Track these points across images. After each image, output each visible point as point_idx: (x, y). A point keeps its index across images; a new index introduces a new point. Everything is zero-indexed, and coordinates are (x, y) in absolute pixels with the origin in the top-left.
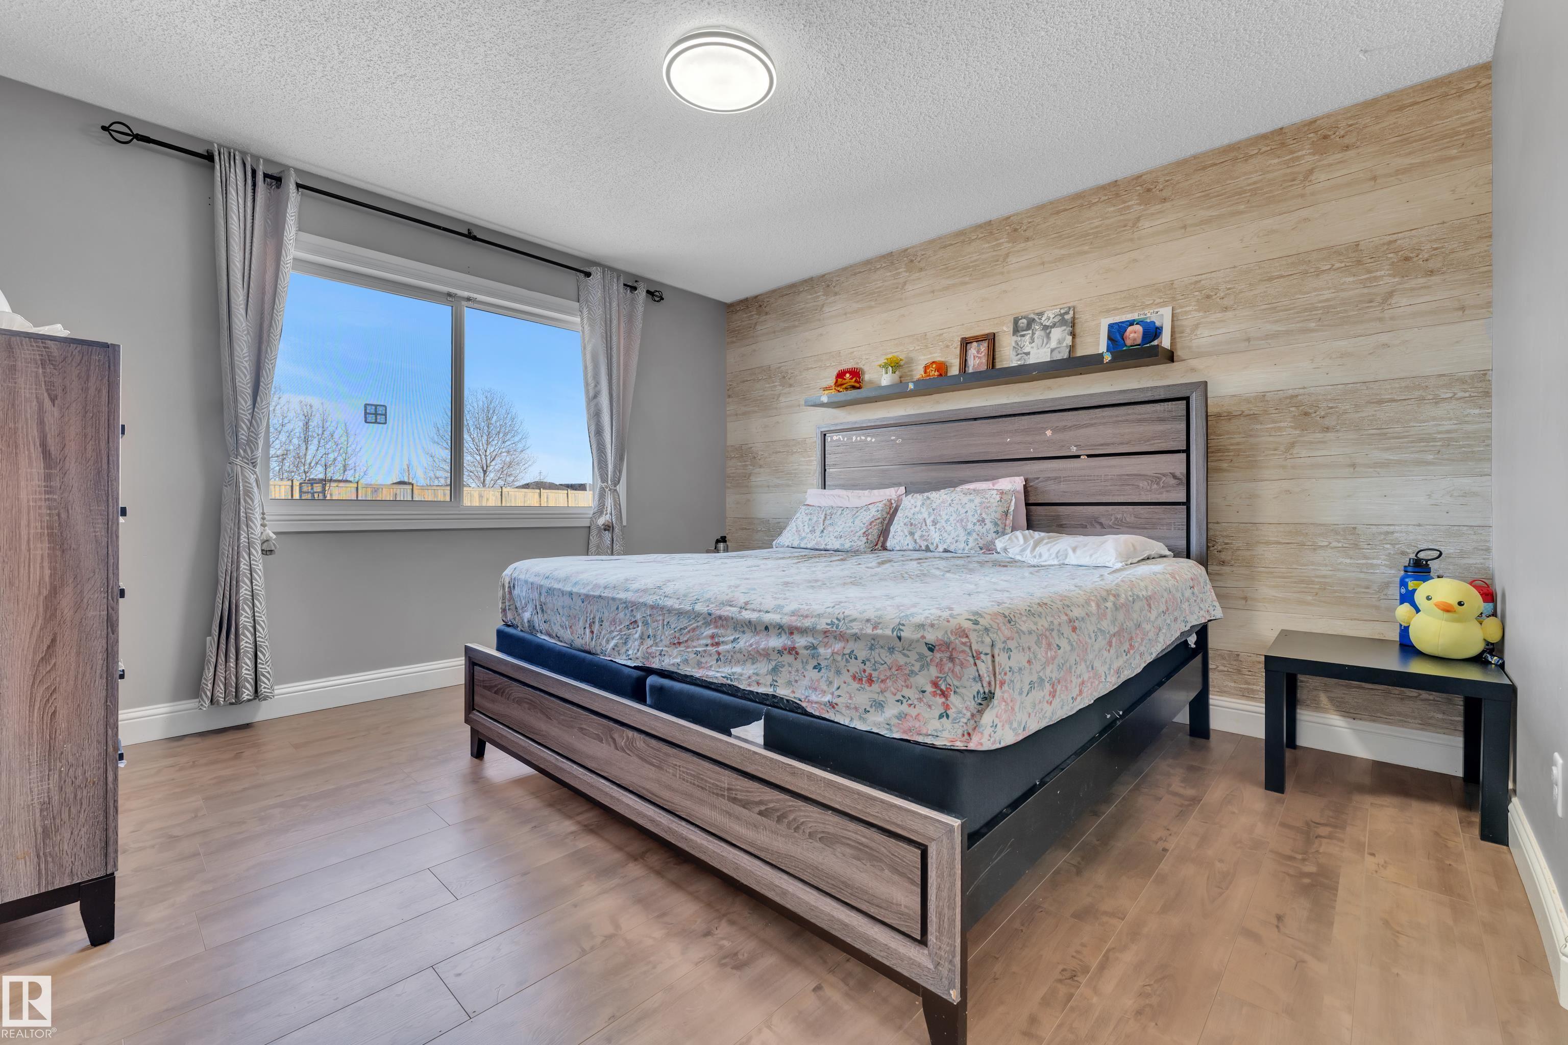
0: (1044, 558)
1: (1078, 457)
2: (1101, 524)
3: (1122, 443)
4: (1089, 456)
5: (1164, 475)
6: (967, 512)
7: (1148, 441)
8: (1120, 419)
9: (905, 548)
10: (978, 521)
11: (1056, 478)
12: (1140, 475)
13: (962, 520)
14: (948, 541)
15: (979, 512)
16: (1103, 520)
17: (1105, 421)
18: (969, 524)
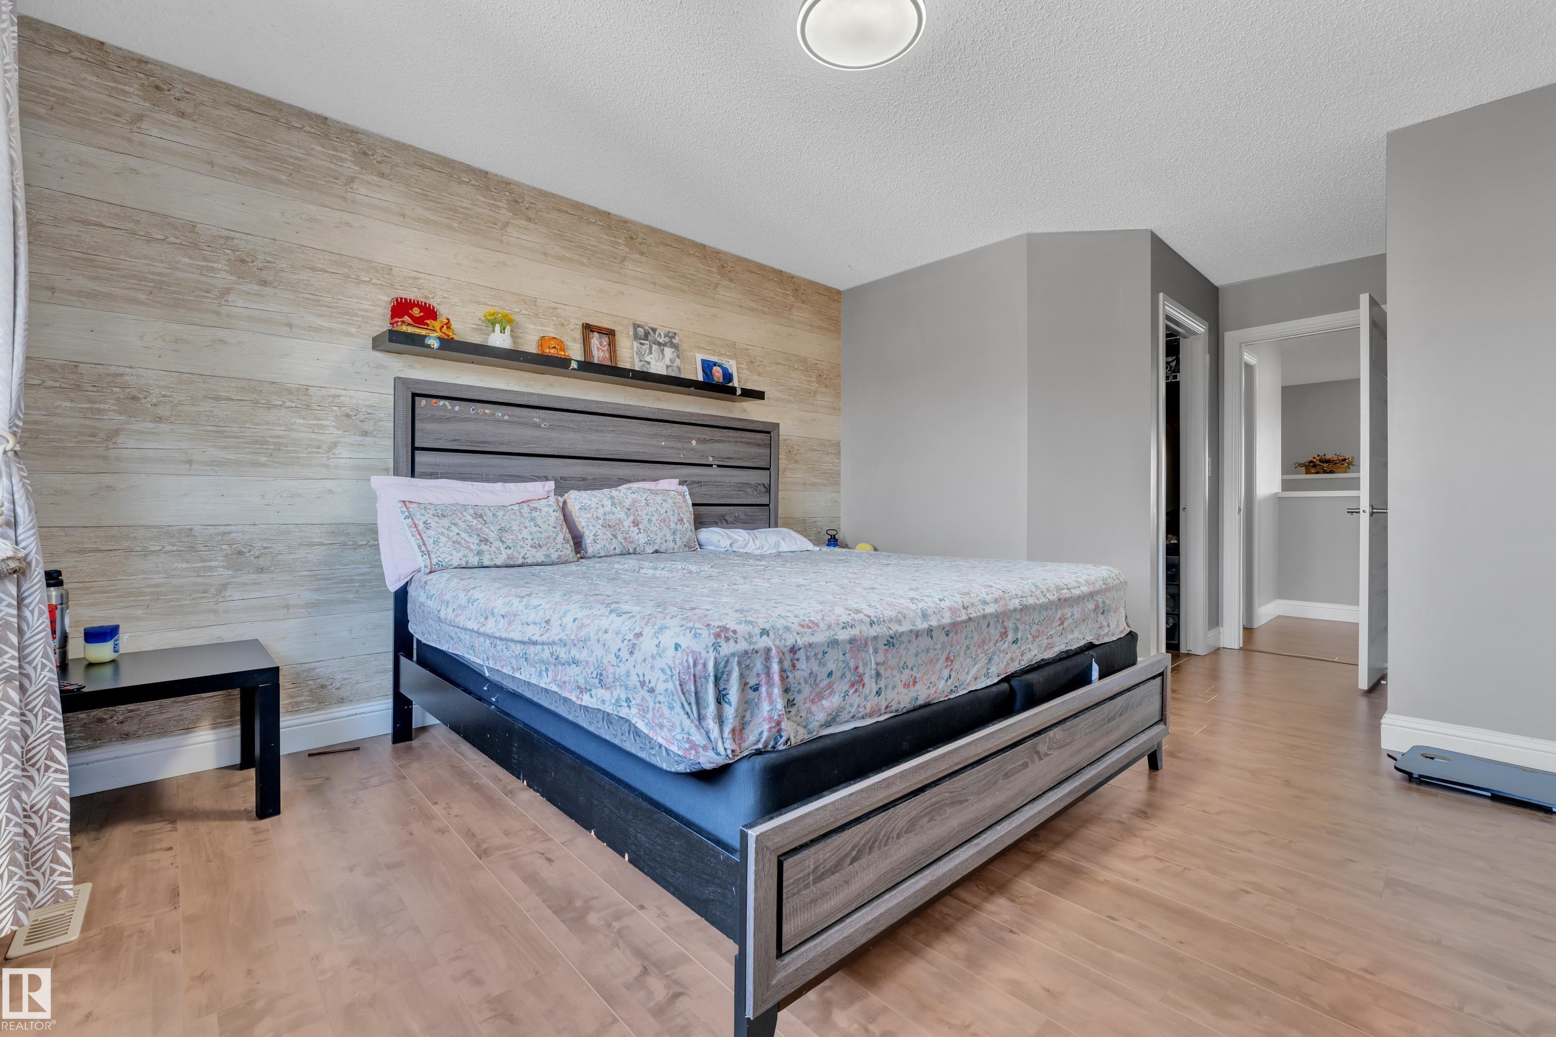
0: (765, 549)
1: (711, 466)
2: (726, 520)
3: (739, 459)
4: (719, 466)
5: (759, 484)
6: (666, 512)
7: (752, 459)
8: (738, 440)
9: (611, 553)
10: (679, 520)
11: (699, 482)
12: (748, 484)
13: (664, 520)
14: (658, 541)
15: (676, 511)
16: (727, 518)
17: (729, 440)
18: (672, 523)
